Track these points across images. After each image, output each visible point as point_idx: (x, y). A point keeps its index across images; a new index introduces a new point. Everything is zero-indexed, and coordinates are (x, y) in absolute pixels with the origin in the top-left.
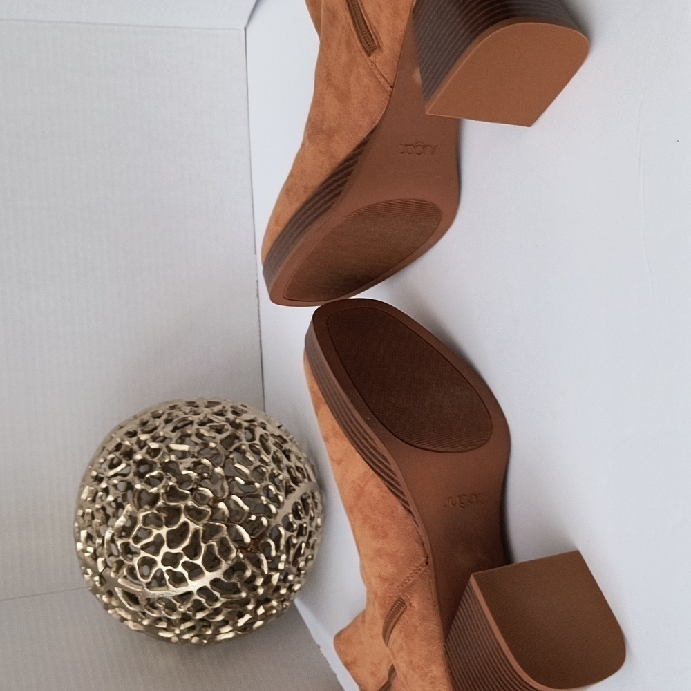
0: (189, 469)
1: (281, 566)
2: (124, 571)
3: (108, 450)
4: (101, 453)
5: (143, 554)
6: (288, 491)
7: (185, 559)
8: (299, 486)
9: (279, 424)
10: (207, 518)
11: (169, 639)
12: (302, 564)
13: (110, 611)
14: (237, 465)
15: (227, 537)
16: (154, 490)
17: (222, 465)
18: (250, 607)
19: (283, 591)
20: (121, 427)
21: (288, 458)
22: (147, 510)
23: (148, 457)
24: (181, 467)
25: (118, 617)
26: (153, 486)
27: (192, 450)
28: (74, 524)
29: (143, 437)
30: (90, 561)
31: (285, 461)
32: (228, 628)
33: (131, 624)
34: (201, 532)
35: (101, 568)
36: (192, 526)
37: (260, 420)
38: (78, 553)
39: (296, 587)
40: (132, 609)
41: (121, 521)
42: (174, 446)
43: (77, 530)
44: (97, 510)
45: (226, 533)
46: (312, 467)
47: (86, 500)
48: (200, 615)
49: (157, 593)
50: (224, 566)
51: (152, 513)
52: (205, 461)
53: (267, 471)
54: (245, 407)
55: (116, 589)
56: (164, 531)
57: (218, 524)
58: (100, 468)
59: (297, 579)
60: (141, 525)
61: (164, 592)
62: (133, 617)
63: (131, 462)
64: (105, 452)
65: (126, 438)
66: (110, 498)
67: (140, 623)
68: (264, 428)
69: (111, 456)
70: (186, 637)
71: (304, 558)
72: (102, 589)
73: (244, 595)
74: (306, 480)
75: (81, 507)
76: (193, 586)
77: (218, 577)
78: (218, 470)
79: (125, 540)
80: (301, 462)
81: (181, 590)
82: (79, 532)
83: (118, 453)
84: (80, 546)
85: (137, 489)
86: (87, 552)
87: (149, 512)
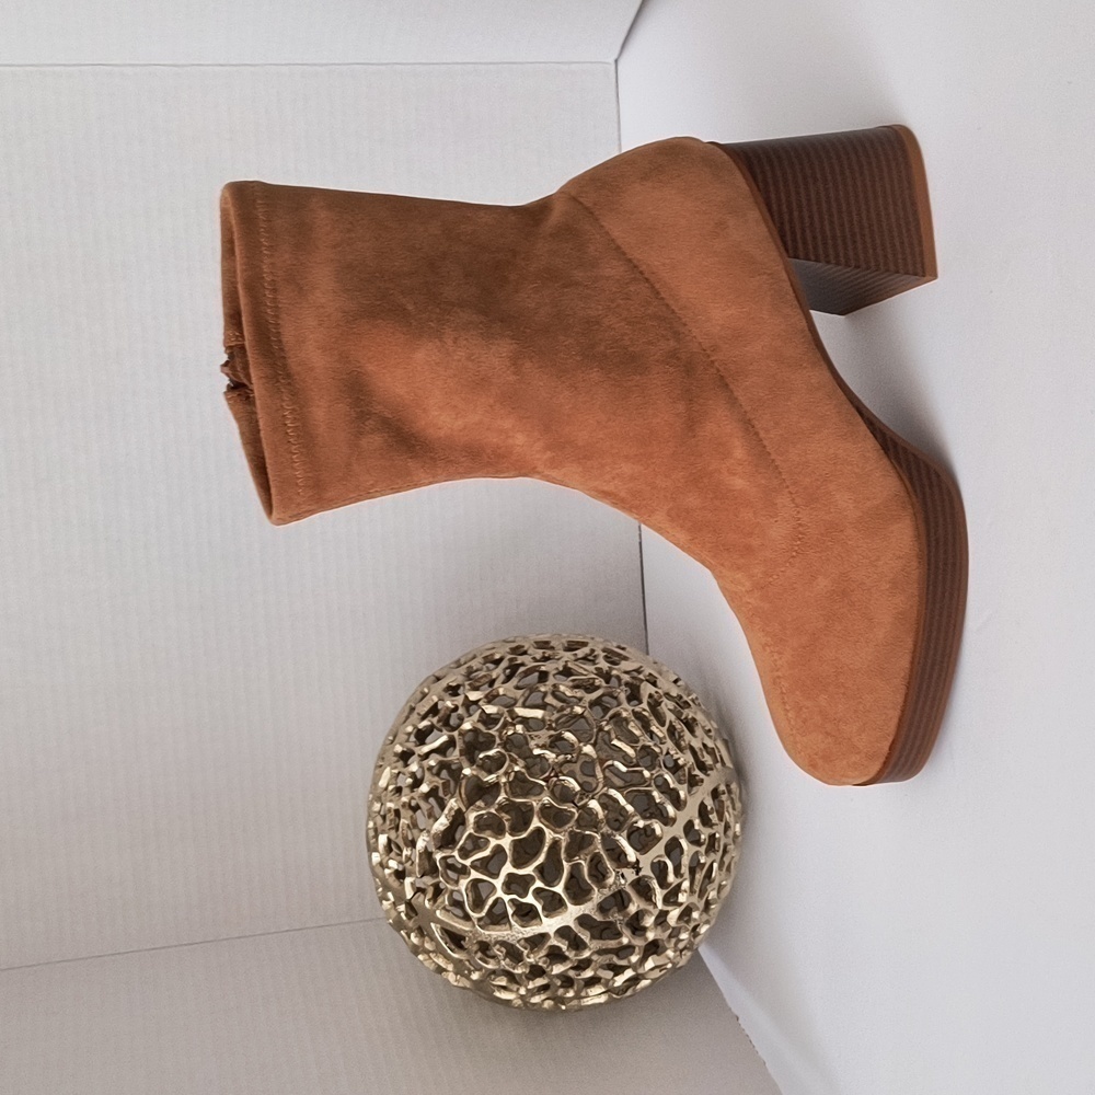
0: (543, 747)
1: (682, 898)
2: (445, 899)
3: (419, 714)
4: (407, 718)
5: (475, 875)
6: (693, 782)
7: (539, 884)
8: (708, 775)
9: (675, 677)
10: (572, 823)
11: (509, 1001)
12: (712, 895)
13: (421, 957)
14: (615, 742)
15: (602, 853)
16: (491, 778)
17: (592, 741)
18: (634, 959)
19: (684, 936)
20: (438, 679)
21: (692, 732)
22: (480, 808)
23: (481, 727)
24: (532, 744)
25: (432, 967)
26: (490, 772)
27: (547, 718)
28: (367, 824)
29: (473, 696)
30: (393, 882)
31: (687, 735)
32: (598, 989)
33: (451, 977)
34: (564, 844)
35: (409, 893)
36: (549, 835)
37: (647, 671)
38: (372, 868)
39: (703, 929)
40: (455, 956)
41: (441, 824)
42: (521, 711)
43: (372, 833)
44: (404, 805)
45: (600, 846)
46: (726, 742)
47: (386, 789)
48: (558, 969)
49: (494, 934)
50: (597, 896)
51: (489, 813)
52: (568, 735)
53: (662, 752)
54: (623, 649)
55: (433, 925)
56: (506, 841)
57: (587, 832)
58: (408, 741)
59: (705, 917)
60: (472, 831)
61: (505, 933)
62: (455, 967)
63: (456, 733)
64: (414, 717)
65: (446, 696)
66: (425, 788)
67: (468, 977)
68: (654, 684)
69: (425, 723)
70: (536, 999)
71: (715, 885)
72: (411, 924)
73: (625, 941)
74: (719, 765)
75: (379, 799)
76: (549, 925)
77: (587, 912)
78: (588, 749)
79: (447, 853)
80: (710, 737)
81: (532, 930)
82: (376, 837)
83: (435, 720)
84: (376, 857)
85: (465, 775)
86: (388, 868)
87: (483, 812)
